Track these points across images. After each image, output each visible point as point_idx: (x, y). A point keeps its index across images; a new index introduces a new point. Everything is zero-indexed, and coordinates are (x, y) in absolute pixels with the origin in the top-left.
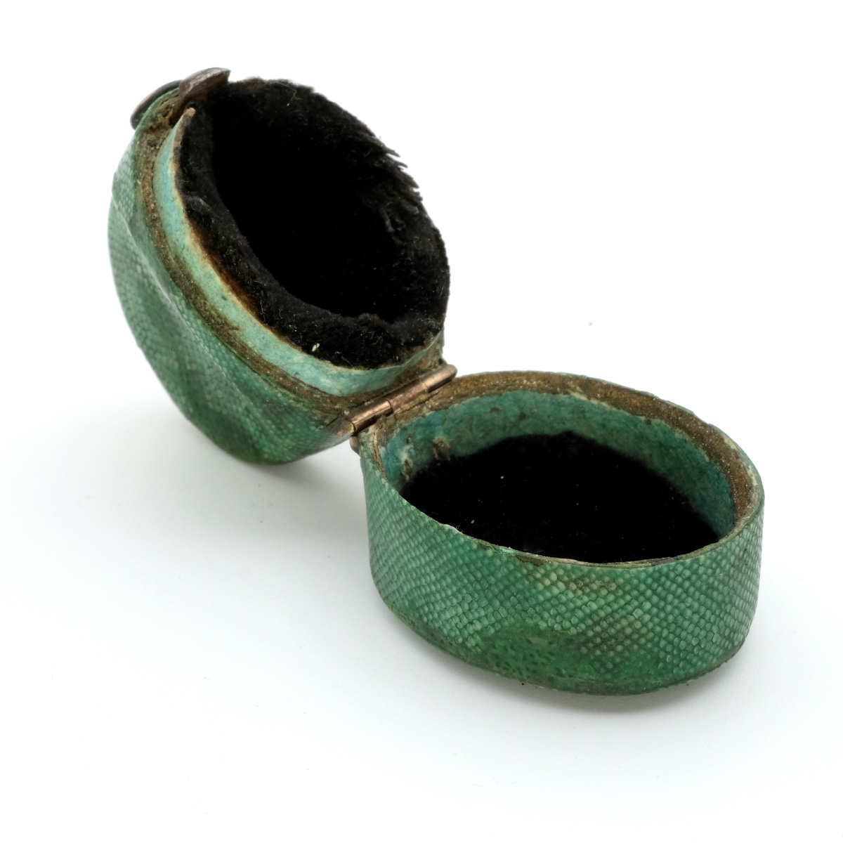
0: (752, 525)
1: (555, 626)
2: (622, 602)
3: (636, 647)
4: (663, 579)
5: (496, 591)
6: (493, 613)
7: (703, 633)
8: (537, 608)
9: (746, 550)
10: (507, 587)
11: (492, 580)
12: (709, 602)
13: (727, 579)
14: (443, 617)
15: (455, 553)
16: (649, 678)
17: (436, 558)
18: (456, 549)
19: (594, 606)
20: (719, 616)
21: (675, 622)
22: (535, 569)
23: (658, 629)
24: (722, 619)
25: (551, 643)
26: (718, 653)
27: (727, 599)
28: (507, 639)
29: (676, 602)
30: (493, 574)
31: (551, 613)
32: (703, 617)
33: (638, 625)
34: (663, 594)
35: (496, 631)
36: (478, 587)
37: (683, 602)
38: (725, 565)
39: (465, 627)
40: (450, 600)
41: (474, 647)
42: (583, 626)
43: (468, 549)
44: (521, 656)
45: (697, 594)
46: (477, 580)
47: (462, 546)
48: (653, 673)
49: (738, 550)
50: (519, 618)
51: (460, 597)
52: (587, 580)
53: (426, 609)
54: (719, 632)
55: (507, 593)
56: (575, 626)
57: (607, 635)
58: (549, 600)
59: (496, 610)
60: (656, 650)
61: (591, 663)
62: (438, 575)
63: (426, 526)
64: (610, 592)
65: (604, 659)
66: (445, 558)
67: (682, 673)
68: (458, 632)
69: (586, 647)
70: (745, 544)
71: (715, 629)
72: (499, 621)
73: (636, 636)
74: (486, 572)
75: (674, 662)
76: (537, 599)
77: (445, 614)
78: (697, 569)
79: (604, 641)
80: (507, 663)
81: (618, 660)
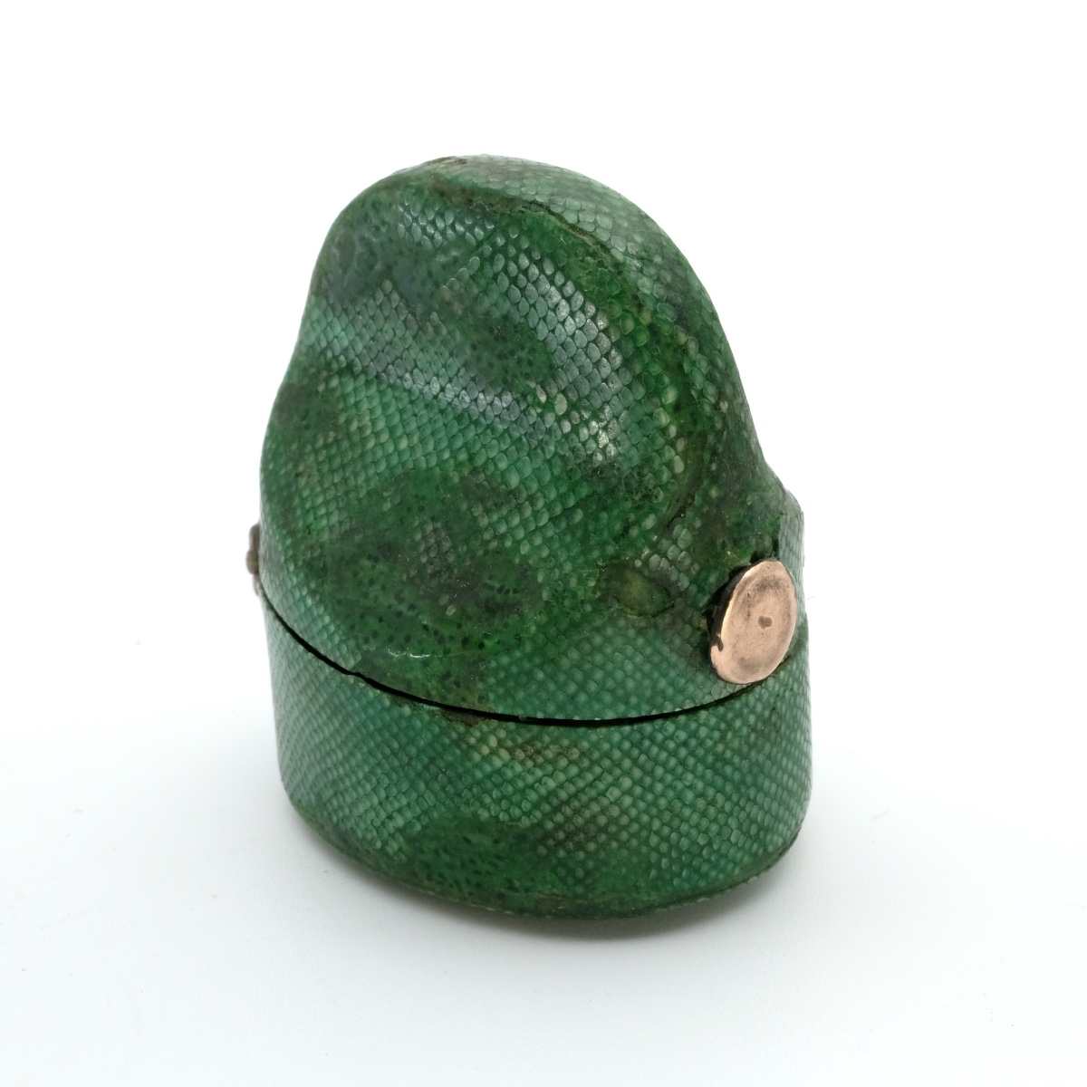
0: (782, 674)
1: (501, 816)
2: (590, 777)
3: (614, 845)
4: (647, 743)
5: (420, 767)
6: (417, 800)
7: (714, 828)
8: (475, 790)
9: (774, 709)
10: (432, 760)
12: (719, 781)
13: (745, 749)
14: (356, 813)
15: (364, 716)
16: (639, 893)
17: (341, 725)
18: (364, 709)
19: (552, 784)
20: (737, 804)
21: (670, 808)
22: (467, 732)
23: (645, 818)
24: (743, 809)
25: (496, 842)
26: (742, 860)
27: (749, 779)
28: (437, 838)
29: (669, 778)
30: (412, 741)
31: (494, 797)
32: (712, 803)
33: (615, 811)
34: (649, 766)
35: (424, 828)
37: (680, 778)
38: (740, 728)
39: (383, 823)
40: (363, 787)
41: (396, 854)
42: (538, 814)
43: (379, 707)
44: (458, 863)
45: (700, 768)
46: (394, 753)
47: (371, 703)
48: (643, 885)
49: (759, 708)
50: (452, 805)
51: (374, 780)
52: (539, 745)
53: (335, 803)
54: (740, 827)
55: (433, 769)
56: (528, 814)
57: (572, 828)
58: (488, 777)
59: (421, 796)
60: (644, 849)
61: (554, 870)
62: (346, 751)
63: (326, 679)
64: (571, 762)
65: (571, 864)
66: (352, 724)
67: (687, 886)
68: (375, 833)
69: (545, 845)
70: (772, 700)
71: (733, 822)
72: (425, 812)
73: (613, 829)
74: (404, 740)
75: (674, 868)
76: (473, 776)
77: (357, 807)
78: (697, 731)
79: (569, 836)
80: (441, 875)
81: (591, 864)
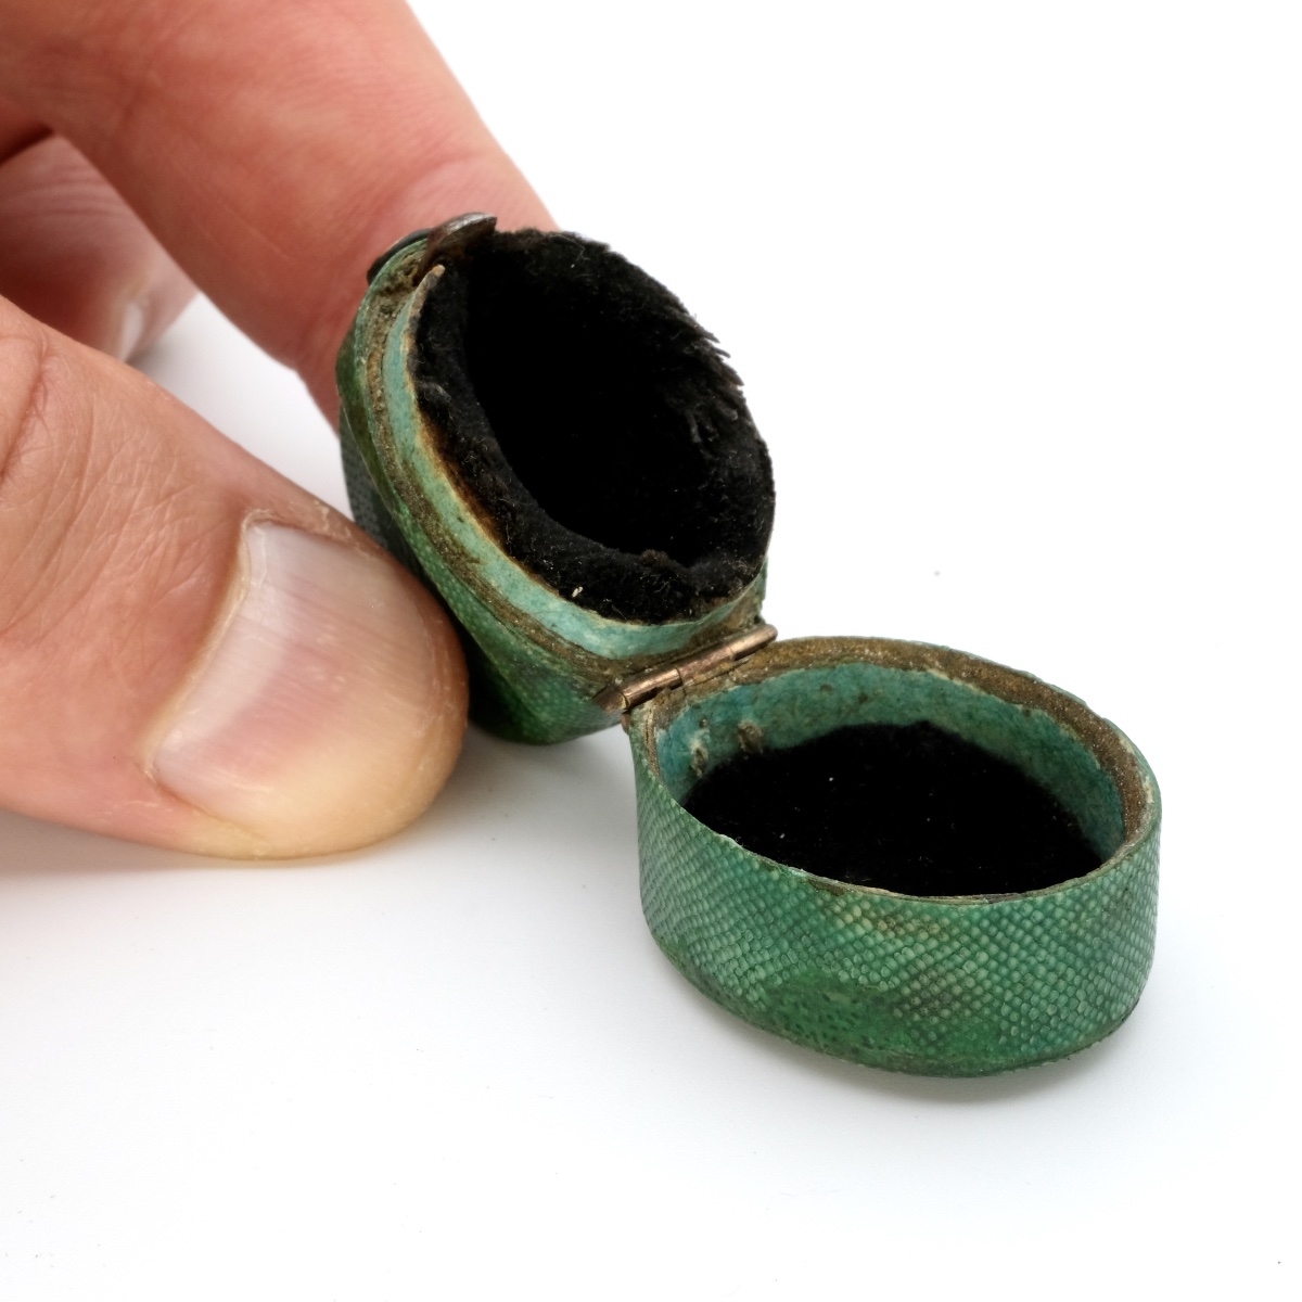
0: (1136, 856)
1: (860, 979)
2: (948, 951)
3: (968, 1012)
4: (1005, 922)
5: (784, 927)
6: (780, 957)
7: (1063, 999)
8: (837, 953)
9: (1127, 889)
10: (797, 923)
11: (779, 912)
12: (1071, 957)
13: (1097, 927)
14: (718, 960)
15: (732, 874)
16: (987, 1057)
17: (709, 879)
18: (734, 868)
19: (911, 954)
20: (1086, 977)
21: (1023, 981)
22: (833, 900)
23: (998, 990)
24: (1091, 982)
25: (854, 1002)
26: (1087, 1028)
27: (1099, 955)
28: (797, 993)
29: (1024, 954)
30: (779, 904)
31: (855, 961)
32: (1063, 977)
33: (970, 983)
34: (1005, 942)
35: (785, 982)
36: (761, 921)
37: (1034, 954)
38: (1094, 908)
39: (745, 974)
40: (727, 938)
41: (756, 1002)
42: (897, 981)
43: (748, 868)
44: (816, 1017)
45: (1054, 945)
46: (760, 912)
47: (741, 864)
48: (992, 1050)
49: (1113, 889)
50: (814, 965)
51: (739, 933)
52: (901, 918)
53: (699, 948)
54: (1086, 999)
55: (797, 930)
56: (886, 980)
57: (928, 995)
58: (851, 943)
59: (783, 953)
60: (996, 1018)
61: (908, 1032)
62: (713, 903)
63: (697, 836)
64: (931, 936)
65: (924, 1027)
66: (720, 880)
67: (1033, 1051)
68: (737, 981)
69: (901, 1009)
70: (1125, 881)
71: (1081, 995)
72: (787, 969)
73: (967, 998)
74: (771, 901)
75: (1022, 1035)
76: (836, 940)
77: (720, 955)
78: (1053, 911)
79: (924, 1002)
80: (798, 1026)
81: (943, 1029)
